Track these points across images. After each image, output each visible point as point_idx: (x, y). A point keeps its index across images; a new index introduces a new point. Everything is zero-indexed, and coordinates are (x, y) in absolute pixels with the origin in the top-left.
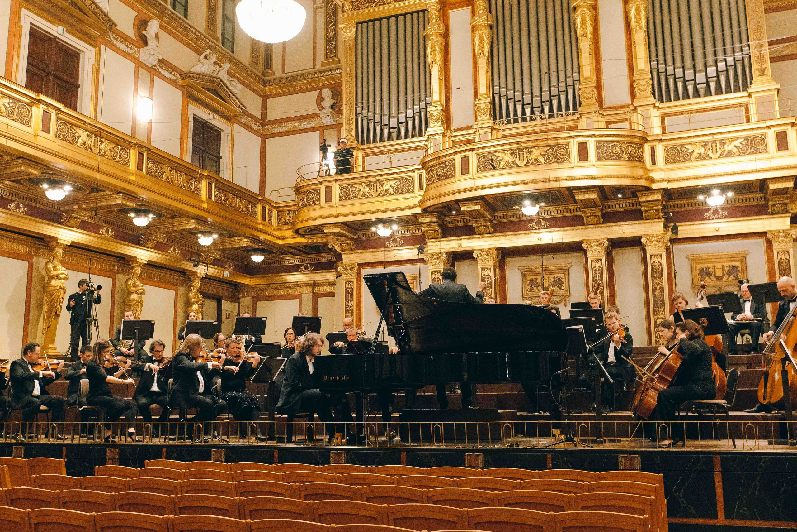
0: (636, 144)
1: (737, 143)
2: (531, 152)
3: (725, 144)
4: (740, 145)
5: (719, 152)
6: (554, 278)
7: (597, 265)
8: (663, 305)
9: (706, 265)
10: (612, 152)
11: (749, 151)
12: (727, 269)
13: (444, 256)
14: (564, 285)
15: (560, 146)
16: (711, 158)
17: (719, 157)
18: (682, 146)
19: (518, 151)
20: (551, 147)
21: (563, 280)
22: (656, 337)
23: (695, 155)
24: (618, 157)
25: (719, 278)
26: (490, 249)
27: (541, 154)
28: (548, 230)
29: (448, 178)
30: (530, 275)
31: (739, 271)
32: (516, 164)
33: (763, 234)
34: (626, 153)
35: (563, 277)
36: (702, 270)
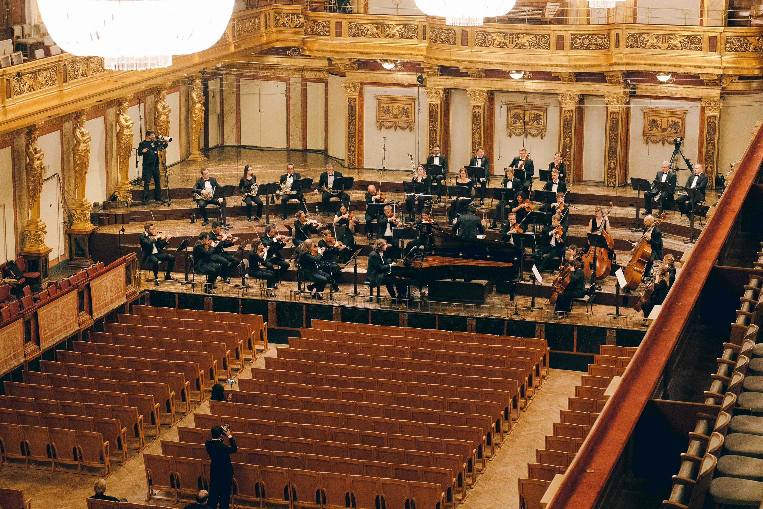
0: (604, 35)
1: (681, 39)
2: (520, 37)
3: (672, 38)
4: (683, 41)
5: (667, 45)
6: (534, 114)
7: (568, 115)
8: (616, 153)
9: (655, 118)
10: (583, 43)
11: (688, 48)
12: (670, 123)
13: (442, 92)
14: (542, 121)
15: (543, 36)
16: (660, 48)
17: (667, 49)
18: (640, 35)
19: (509, 35)
20: (536, 35)
21: (542, 117)
22: (608, 177)
23: (649, 44)
24: (588, 48)
25: (664, 130)
26: (481, 91)
27: (527, 41)
28: (531, 81)
29: (450, 44)
30: (514, 109)
31: (679, 126)
32: (506, 45)
33: (699, 100)
34: (594, 44)
35: (542, 114)
36: (652, 122)
